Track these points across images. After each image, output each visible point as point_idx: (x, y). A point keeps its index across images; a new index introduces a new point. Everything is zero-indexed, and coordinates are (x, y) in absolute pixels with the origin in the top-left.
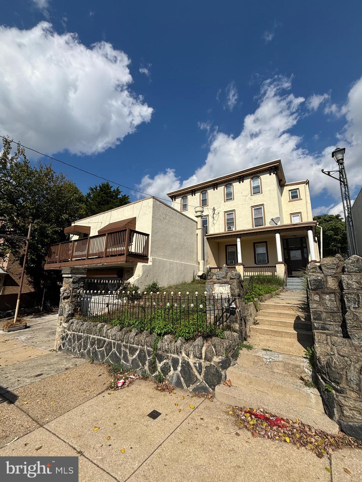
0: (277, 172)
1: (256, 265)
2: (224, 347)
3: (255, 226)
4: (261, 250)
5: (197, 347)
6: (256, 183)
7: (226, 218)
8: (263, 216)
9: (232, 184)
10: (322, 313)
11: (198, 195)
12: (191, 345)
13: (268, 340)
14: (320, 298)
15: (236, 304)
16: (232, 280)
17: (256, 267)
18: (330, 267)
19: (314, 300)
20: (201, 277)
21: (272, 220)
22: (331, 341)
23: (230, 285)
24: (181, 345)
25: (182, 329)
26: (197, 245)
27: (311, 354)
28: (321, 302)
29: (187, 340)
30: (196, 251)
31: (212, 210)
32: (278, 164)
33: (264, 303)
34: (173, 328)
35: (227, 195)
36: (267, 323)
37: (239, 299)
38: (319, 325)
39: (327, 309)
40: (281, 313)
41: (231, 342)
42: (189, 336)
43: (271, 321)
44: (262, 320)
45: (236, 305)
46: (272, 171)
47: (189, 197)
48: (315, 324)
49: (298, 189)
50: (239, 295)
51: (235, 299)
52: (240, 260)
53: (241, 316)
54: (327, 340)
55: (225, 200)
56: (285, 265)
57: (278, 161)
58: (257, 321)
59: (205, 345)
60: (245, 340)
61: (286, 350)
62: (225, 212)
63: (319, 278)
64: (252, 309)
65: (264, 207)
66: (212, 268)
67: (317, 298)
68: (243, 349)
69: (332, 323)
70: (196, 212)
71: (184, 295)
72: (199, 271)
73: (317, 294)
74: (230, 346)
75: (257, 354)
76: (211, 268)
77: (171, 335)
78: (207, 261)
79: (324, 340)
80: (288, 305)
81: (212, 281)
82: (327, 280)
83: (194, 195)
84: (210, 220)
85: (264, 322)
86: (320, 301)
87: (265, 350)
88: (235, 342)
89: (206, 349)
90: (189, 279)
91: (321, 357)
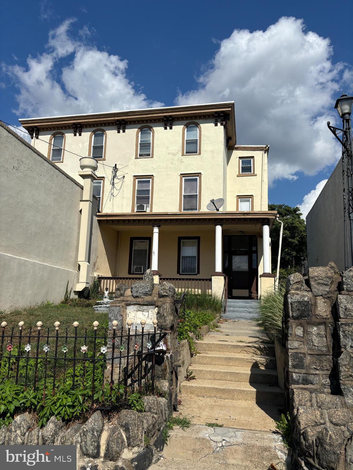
0: (226, 122)
1: (179, 276)
2: (143, 428)
3: (184, 210)
4: (189, 251)
5: (89, 435)
6: (193, 135)
7: (136, 188)
8: (198, 194)
9: (152, 128)
10: (305, 357)
11: (86, 135)
12: (76, 431)
13: (212, 407)
14: (304, 332)
15: (165, 343)
16: (161, 299)
17: (180, 279)
18: (322, 281)
19: (296, 335)
20: (80, 294)
21: (213, 202)
22: (317, 402)
23: (157, 308)
24: (56, 434)
25: (59, 399)
26: (79, 233)
27: (286, 425)
28: (305, 338)
29: (67, 421)
30: (75, 244)
31: (111, 169)
32: (230, 109)
33: (202, 342)
34: (35, 398)
35: (141, 146)
36: (209, 376)
37: (171, 333)
38: (300, 376)
39: (313, 350)
40: (230, 359)
41: (156, 416)
42: (74, 413)
43: (215, 372)
44: (201, 371)
45: (167, 346)
46: (219, 120)
47: (69, 136)
48: (294, 374)
49: (253, 157)
50: (172, 328)
51: (165, 334)
52: (155, 266)
53: (172, 367)
54: (311, 401)
55: (136, 155)
56: (225, 279)
57: (230, 104)
58: (191, 373)
59: (106, 428)
60: (175, 409)
61: (243, 422)
62: (136, 177)
63: (306, 299)
64: (185, 352)
65: (200, 178)
66: (103, 278)
67: (299, 331)
68: (174, 427)
69: (318, 372)
70: (83, 167)
71: (49, 328)
72: (78, 282)
73: (301, 325)
74: (154, 426)
75: (200, 435)
76: (100, 278)
77: (30, 413)
78: (94, 265)
79: (307, 401)
80: (241, 344)
81: (123, 301)
82: (316, 303)
83: (78, 134)
84: (107, 185)
85: (204, 374)
86: (303, 337)
87: (211, 425)
88: (162, 416)
89: (110, 436)
90: (57, 298)
91: (309, 430)
